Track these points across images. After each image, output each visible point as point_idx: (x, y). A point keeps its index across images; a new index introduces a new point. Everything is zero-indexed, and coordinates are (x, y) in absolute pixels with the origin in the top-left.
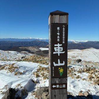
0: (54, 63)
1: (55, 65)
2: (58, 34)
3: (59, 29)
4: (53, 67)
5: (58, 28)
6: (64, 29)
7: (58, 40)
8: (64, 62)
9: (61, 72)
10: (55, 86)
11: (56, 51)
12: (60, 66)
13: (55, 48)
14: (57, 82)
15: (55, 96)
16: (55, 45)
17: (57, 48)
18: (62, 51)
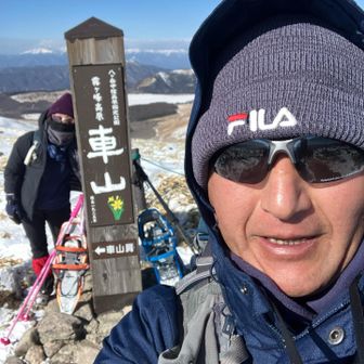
0: (93, 184)
1: (97, 189)
2: (98, 97)
3: (98, 84)
4: (92, 198)
5: (96, 81)
6: (112, 81)
7: (99, 116)
8: (123, 180)
9: (115, 209)
10: (103, 250)
11: (94, 148)
12: (113, 194)
13: (92, 141)
14: (109, 238)
15: (105, 276)
16: (92, 132)
17: (97, 139)
18: (114, 147)
